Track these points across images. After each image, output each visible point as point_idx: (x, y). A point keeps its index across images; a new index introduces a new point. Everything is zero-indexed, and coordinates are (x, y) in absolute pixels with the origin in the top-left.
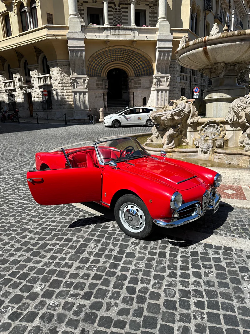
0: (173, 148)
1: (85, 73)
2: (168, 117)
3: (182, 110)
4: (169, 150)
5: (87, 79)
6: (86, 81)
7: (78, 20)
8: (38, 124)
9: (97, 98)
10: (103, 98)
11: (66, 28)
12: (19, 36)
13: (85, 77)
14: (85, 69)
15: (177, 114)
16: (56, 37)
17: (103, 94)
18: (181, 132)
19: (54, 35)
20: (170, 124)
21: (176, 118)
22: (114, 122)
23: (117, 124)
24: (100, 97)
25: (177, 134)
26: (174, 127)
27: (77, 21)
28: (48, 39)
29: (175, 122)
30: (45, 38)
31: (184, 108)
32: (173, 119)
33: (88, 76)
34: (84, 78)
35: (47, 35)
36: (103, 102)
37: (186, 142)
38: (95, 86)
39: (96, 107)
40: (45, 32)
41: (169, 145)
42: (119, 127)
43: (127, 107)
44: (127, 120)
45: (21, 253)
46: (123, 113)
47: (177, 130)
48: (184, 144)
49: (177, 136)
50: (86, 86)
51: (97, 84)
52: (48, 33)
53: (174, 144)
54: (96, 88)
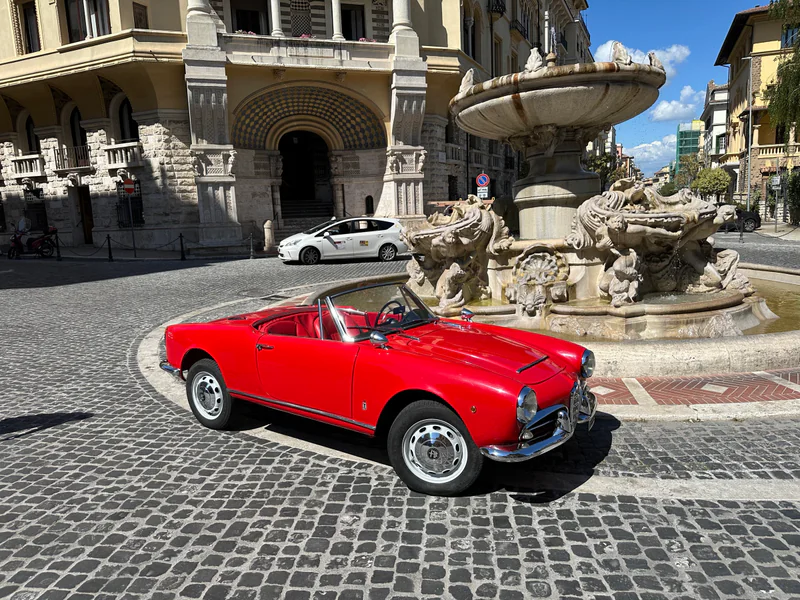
0: (460, 306)
1: (228, 141)
2: (449, 240)
3: (476, 225)
4: (453, 310)
5: (231, 155)
6: (231, 159)
7: (211, 21)
8: (113, 260)
9: (257, 198)
10: (271, 197)
11: (182, 39)
12: (61, 51)
13: (228, 150)
14: (227, 131)
15: (465, 233)
16: (156, 58)
17: (270, 189)
18: (475, 269)
19: (151, 52)
20: (452, 254)
21: (465, 241)
22: (306, 253)
23: (311, 257)
24: (264, 194)
25: (467, 274)
26: (460, 260)
27: (208, 24)
28: (136, 62)
29: (461, 250)
30: (130, 60)
31: (480, 220)
32: (458, 243)
33: (235, 148)
34: (225, 153)
35: (134, 52)
36: (272, 206)
37: (486, 293)
38: (252, 170)
39: (254, 219)
40: (128, 46)
41: (453, 300)
42: (316, 264)
43: (334, 218)
44: (336, 247)
45: (189, 548)
46: (326, 231)
47: (466, 266)
48: (483, 296)
49: (468, 279)
50: (230, 170)
51: (257, 166)
52: (138, 49)
53: (462, 297)
54: (254, 175)
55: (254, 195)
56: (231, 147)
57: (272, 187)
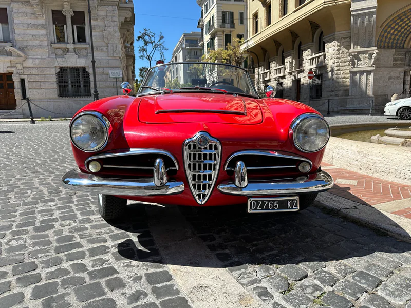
1: (374, 44)
5: (375, 53)
6: (374, 56)
9: (392, 80)
10: (403, 80)
12: (294, 12)
13: (373, 50)
14: (374, 39)
16: (336, 3)
17: (403, 74)
24: (397, 78)
30: (322, 7)
33: (379, 47)
34: (370, 52)
35: (324, 2)
36: (402, 85)
38: (391, 62)
39: (387, 94)
50: (372, 63)
51: (395, 60)
54: (392, 66)
55: (390, 78)
56: (375, 48)
57: (405, 72)
